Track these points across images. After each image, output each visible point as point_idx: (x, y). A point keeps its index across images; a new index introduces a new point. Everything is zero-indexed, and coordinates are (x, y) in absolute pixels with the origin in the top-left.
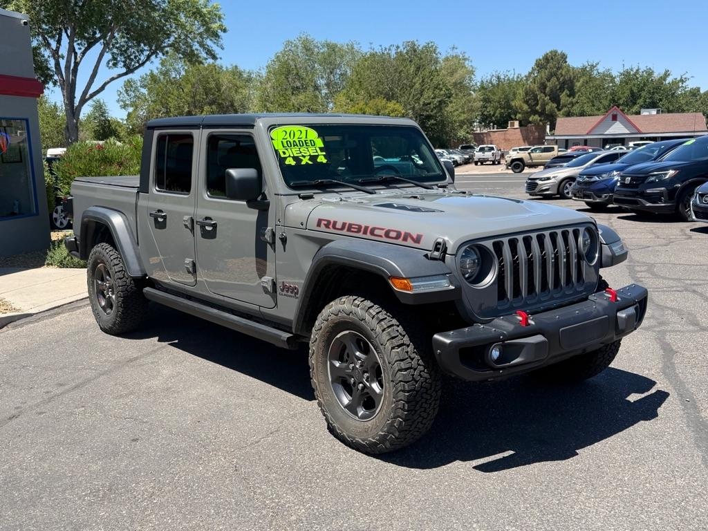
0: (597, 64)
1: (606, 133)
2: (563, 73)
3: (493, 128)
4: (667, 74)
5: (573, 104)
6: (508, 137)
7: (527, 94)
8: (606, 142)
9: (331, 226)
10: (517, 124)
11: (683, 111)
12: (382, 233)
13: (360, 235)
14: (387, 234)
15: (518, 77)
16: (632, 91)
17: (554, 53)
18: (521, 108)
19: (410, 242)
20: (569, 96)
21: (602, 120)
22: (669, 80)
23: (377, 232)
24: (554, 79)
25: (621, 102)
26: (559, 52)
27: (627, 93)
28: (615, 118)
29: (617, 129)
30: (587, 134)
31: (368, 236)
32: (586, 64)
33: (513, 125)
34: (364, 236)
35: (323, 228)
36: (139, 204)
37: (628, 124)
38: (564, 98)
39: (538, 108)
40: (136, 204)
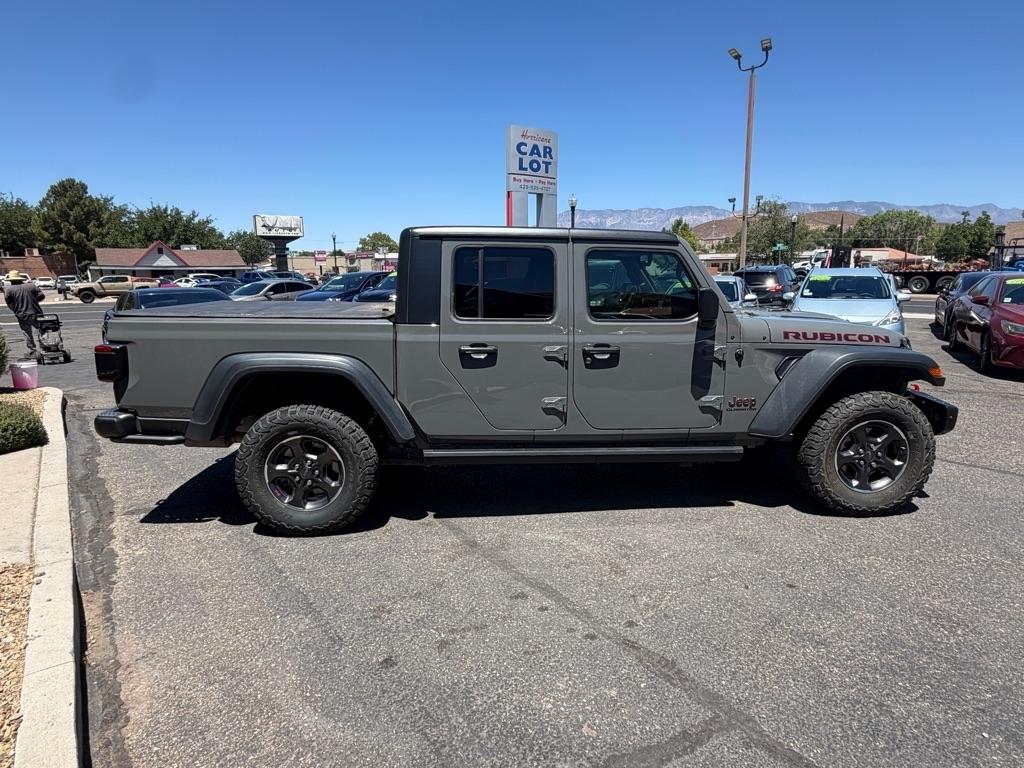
0: (112, 198)
1: (155, 265)
2: (87, 203)
3: (5, 255)
4: (194, 216)
5: (103, 236)
6: (27, 265)
7: (45, 221)
8: (155, 274)
9: (801, 337)
10: (36, 252)
11: (214, 248)
12: (856, 338)
13: (836, 341)
14: (860, 338)
15: (18, 202)
16: (165, 228)
17: (71, 182)
18: (40, 235)
19: (882, 343)
20: (98, 227)
21: (148, 252)
22: (196, 220)
23: (850, 337)
24: (77, 209)
25: (155, 236)
26: (77, 181)
27: (160, 229)
28: (160, 251)
29: (164, 262)
30: (135, 266)
31: (844, 341)
32: (99, 197)
33: (31, 253)
34: (840, 342)
35: (792, 339)
36: (398, 339)
37: (175, 257)
38: (91, 228)
39: (63, 236)
40: (395, 341)
